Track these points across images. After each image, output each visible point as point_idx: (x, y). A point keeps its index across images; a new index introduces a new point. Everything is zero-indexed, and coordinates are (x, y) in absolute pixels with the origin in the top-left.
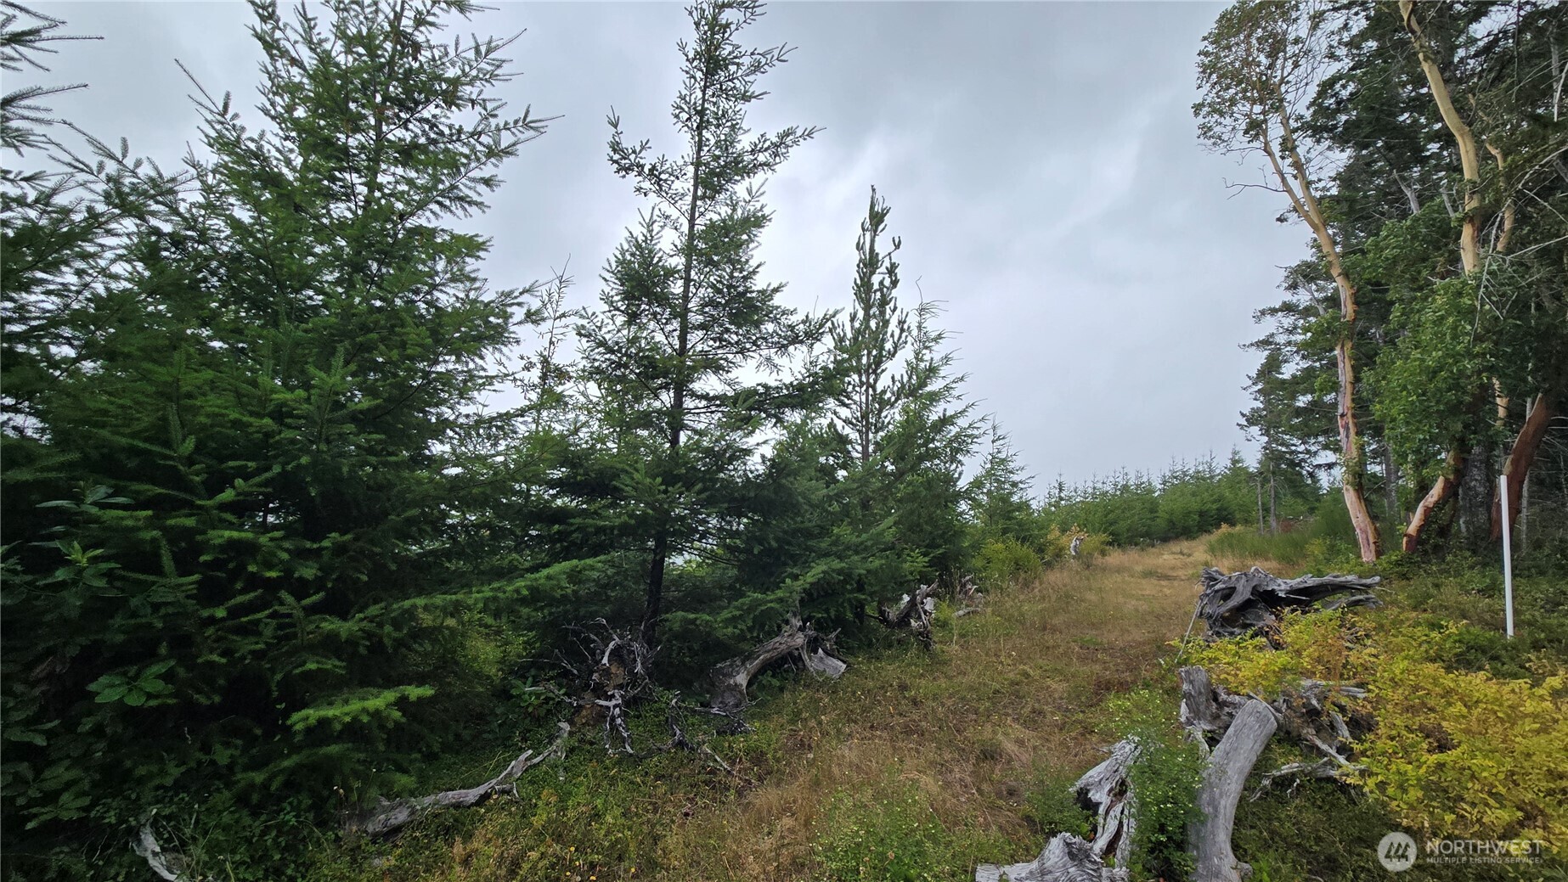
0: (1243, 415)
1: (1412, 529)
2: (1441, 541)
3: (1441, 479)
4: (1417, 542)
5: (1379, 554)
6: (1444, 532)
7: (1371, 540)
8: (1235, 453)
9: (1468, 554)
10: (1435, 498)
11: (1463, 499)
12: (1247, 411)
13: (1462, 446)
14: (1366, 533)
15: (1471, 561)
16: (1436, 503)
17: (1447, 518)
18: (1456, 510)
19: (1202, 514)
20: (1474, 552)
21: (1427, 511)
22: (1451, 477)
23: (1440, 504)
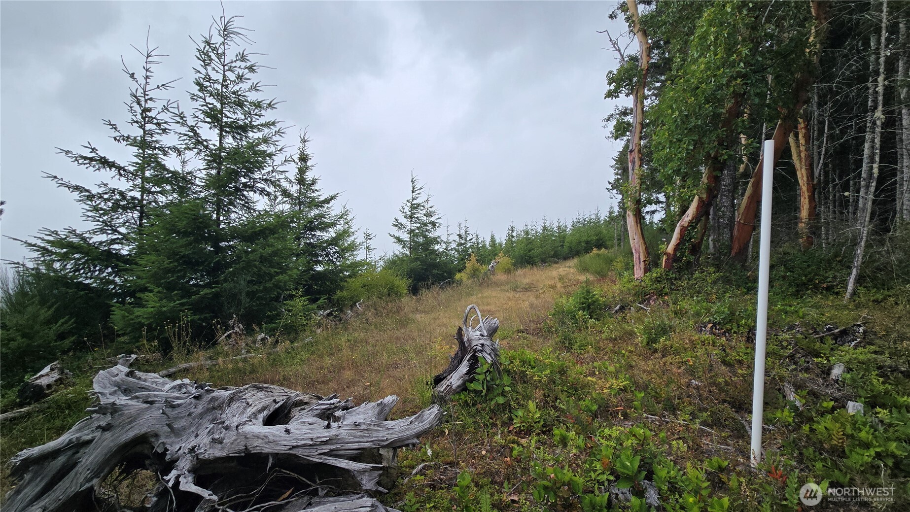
0: (610, 183)
1: (670, 248)
2: (692, 258)
3: (697, 197)
4: (674, 259)
5: (646, 270)
6: (695, 249)
7: (642, 259)
8: (611, 208)
9: (712, 270)
10: (690, 218)
11: (714, 219)
12: (612, 181)
13: (717, 165)
14: (639, 253)
15: (714, 276)
16: (691, 222)
17: (699, 236)
18: (705, 228)
19: (587, 242)
20: (718, 268)
21: (683, 229)
22: (704, 196)
23: (693, 224)
